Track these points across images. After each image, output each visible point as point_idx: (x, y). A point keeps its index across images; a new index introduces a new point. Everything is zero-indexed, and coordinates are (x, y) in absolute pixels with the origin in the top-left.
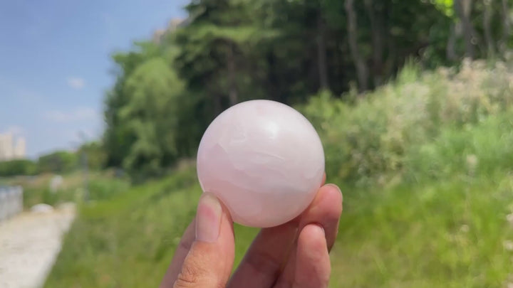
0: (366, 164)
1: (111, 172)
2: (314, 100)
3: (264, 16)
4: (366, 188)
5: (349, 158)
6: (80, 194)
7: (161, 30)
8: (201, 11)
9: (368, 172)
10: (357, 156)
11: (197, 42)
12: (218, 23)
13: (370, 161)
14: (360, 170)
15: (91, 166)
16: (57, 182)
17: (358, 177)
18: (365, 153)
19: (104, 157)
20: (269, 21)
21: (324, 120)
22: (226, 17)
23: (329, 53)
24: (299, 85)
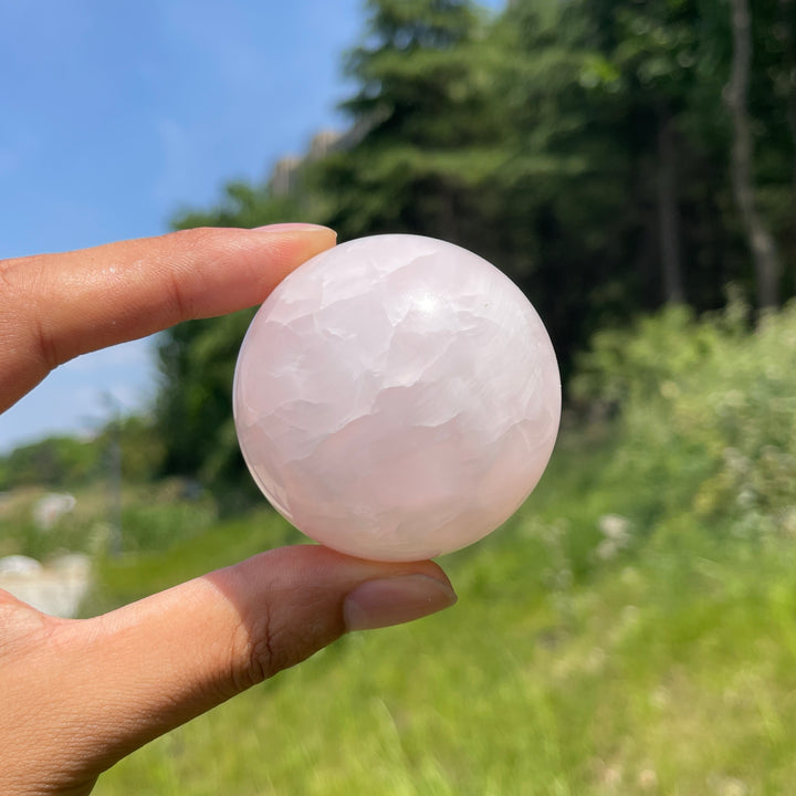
0: (757, 482)
1: (173, 487)
2: (649, 326)
3: (527, 126)
4: (754, 537)
5: (719, 465)
6: (101, 535)
7: (292, 156)
8: (383, 114)
9: (762, 503)
10: (736, 462)
11: (374, 187)
12: (422, 142)
13: (768, 476)
14: (744, 496)
15: (127, 474)
16: (51, 507)
17: (738, 515)
18: (756, 456)
19: (157, 451)
20: (540, 137)
21: (667, 375)
22: (441, 127)
23: (687, 211)
24: (614, 290)
